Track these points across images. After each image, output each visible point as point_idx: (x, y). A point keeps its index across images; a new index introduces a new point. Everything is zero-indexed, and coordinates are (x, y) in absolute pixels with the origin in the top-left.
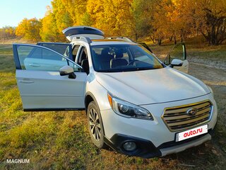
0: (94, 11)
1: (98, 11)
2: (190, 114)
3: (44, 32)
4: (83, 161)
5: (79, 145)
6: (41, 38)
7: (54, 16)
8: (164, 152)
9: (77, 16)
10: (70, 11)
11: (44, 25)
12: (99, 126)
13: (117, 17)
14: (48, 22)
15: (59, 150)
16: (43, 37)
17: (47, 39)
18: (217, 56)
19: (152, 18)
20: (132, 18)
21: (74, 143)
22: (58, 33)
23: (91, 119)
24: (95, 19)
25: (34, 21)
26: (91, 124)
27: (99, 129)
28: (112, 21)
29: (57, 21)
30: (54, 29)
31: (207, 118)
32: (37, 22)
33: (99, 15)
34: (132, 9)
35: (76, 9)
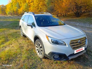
0: (30, 2)
1: (31, 2)
2: (80, 42)
3: (8, 11)
4: (36, 64)
5: (32, 57)
6: (6, 13)
7: (12, 4)
8: (70, 58)
9: (22, 4)
10: (19, 2)
11: (7, 8)
12: (42, 49)
13: (39, 5)
14: (9, 6)
15: (24, 60)
16: (7, 13)
17: (9, 14)
18: (80, 21)
19: (54, 5)
20: (46, 6)
21: (30, 57)
22: (14, 11)
23: (37, 47)
24: (30, 5)
25: (3, 6)
26: (37, 48)
27: (42, 50)
28: (37, 6)
29: (13, 6)
30: (12, 9)
31: (85, 44)
32: (4, 6)
33: (32, 4)
34: (46, 2)
35: (22, 1)
